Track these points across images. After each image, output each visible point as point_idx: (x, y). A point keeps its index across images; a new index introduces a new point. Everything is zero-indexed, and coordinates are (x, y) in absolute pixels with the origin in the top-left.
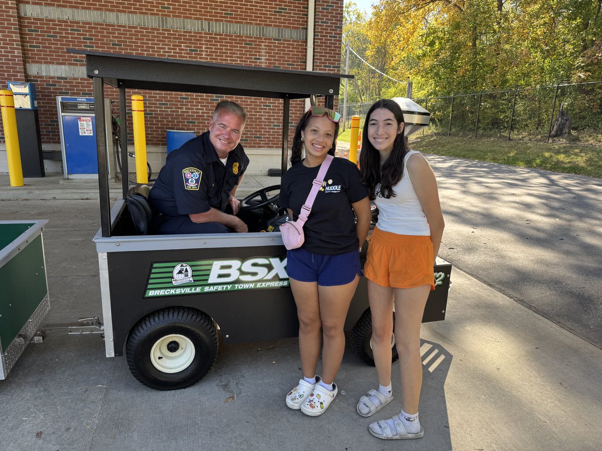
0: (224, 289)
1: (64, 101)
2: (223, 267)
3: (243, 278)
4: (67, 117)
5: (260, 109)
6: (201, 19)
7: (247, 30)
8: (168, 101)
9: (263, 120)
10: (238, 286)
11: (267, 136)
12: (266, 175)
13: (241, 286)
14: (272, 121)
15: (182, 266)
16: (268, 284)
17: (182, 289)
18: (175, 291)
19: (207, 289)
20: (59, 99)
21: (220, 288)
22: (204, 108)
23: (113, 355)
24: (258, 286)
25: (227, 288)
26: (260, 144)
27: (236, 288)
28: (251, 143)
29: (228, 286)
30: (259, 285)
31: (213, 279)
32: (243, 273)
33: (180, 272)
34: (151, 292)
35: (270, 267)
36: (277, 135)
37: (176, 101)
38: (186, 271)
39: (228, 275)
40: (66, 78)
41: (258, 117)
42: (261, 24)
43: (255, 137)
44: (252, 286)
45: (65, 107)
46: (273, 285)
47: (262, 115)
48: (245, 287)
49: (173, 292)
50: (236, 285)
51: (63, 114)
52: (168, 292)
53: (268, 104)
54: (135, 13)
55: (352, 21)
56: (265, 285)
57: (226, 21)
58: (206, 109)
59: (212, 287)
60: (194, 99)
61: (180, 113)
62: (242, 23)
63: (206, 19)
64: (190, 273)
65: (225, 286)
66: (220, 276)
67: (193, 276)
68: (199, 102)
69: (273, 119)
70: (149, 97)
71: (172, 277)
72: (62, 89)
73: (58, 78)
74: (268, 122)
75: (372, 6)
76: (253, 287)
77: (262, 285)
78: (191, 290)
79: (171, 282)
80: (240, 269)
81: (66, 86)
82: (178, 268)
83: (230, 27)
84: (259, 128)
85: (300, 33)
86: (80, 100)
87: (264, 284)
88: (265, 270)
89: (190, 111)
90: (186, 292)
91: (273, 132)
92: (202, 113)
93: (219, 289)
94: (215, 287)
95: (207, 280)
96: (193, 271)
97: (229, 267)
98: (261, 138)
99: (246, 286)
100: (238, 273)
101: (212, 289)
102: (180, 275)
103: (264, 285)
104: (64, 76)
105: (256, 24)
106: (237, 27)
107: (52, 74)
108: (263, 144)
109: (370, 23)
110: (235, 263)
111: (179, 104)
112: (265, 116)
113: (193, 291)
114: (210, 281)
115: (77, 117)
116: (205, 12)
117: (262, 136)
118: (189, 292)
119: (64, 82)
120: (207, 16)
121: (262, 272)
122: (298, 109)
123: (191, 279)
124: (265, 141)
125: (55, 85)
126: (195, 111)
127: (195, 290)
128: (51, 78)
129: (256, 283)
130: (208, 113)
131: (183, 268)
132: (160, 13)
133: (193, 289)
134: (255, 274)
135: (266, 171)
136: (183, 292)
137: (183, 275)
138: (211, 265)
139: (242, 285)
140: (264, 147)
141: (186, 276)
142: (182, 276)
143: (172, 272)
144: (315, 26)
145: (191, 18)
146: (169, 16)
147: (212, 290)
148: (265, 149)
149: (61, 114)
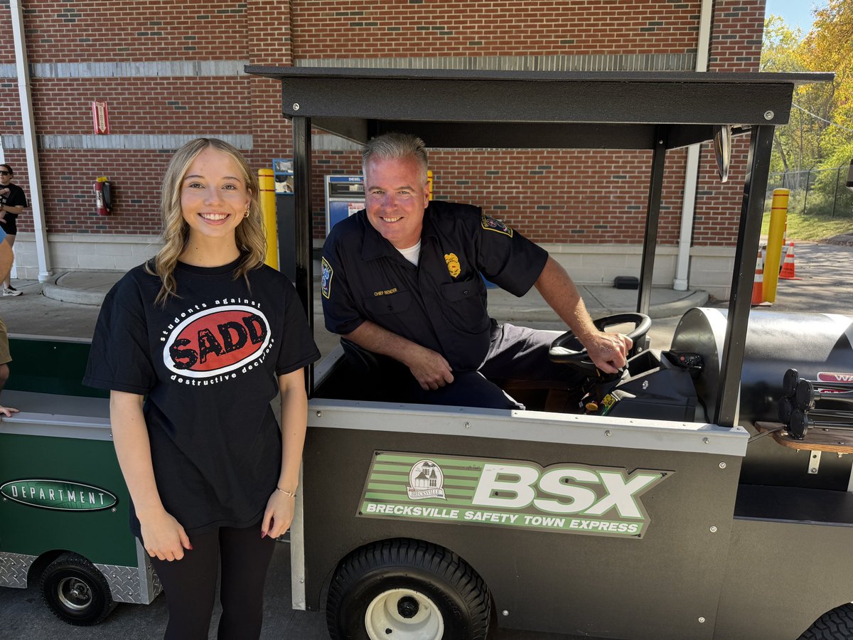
0: (503, 521)
1: (333, 182)
2: (501, 478)
3: (542, 504)
4: (336, 203)
5: (607, 182)
6: (526, 53)
7: (594, 63)
8: (470, 178)
9: (611, 199)
10: (531, 520)
11: (616, 224)
12: (609, 287)
13: (537, 521)
14: (627, 200)
15: (426, 464)
16: (594, 524)
17: (424, 509)
18: (412, 511)
19: (469, 516)
20: (328, 179)
21: (494, 518)
22: (521, 186)
23: (302, 606)
24: (571, 526)
25: (508, 519)
26: (604, 237)
27: (527, 522)
28: (589, 236)
29: (512, 516)
30: (574, 525)
31: (482, 496)
32: (541, 495)
33: (422, 476)
34: (370, 505)
35: (600, 491)
36: (634, 222)
37: (480, 178)
38: (433, 474)
39: (512, 495)
40: (341, 152)
41: (603, 194)
42: (619, 52)
43: (595, 227)
44: (560, 523)
45: (335, 190)
46: (605, 529)
47: (610, 192)
48: (544, 524)
49: (407, 511)
50: (528, 518)
51: (331, 199)
52: (399, 510)
53: (621, 174)
54: (434, 55)
55: (774, 46)
56: (588, 525)
57: (562, 53)
58: (523, 188)
59: (479, 514)
60: (507, 173)
61: (485, 195)
62: (588, 52)
63: (532, 54)
64: (439, 480)
65: (505, 516)
66: (496, 494)
67: (444, 487)
68: (514, 178)
69: (629, 197)
70: (445, 173)
71: (408, 484)
72: (336, 167)
73: (333, 152)
74: (620, 203)
75: (816, 11)
76: (561, 525)
77: (580, 524)
78: (440, 513)
79: (406, 493)
80: (535, 486)
81: (341, 163)
82: (419, 468)
83: (568, 60)
84: (605, 213)
85: (684, 59)
86: (352, 179)
87: (585, 523)
88: (590, 495)
89: (500, 191)
90: (431, 515)
91: (627, 218)
92: (517, 193)
93: (492, 520)
94: (485, 514)
95: (471, 498)
96: (445, 477)
97: (515, 479)
98: (606, 227)
99: (547, 522)
100: (532, 493)
101: (479, 517)
102: (422, 481)
103: (585, 526)
104: (339, 149)
105: (610, 52)
106: (579, 60)
107: (326, 148)
108: (609, 237)
109: (809, 42)
110: (528, 473)
111: (484, 181)
112: (616, 192)
113: (444, 516)
114: (475, 502)
115: (346, 203)
116: (531, 42)
117: (608, 225)
118: (436, 515)
119: (340, 157)
120: (534, 48)
121: (583, 499)
122: (674, 179)
123: (441, 492)
124: (612, 232)
125: (329, 162)
126: (506, 190)
127: (448, 513)
128: (325, 152)
129: (569, 518)
130: (526, 193)
131: (427, 468)
132: (467, 52)
133: (445, 511)
134: (566, 500)
135: (610, 279)
136: (425, 514)
137: (427, 483)
138: (479, 469)
139: (540, 519)
140: (610, 242)
141: (433, 484)
142: (424, 484)
143: (408, 474)
144: (710, 44)
145: (510, 54)
146: (480, 54)
147: (480, 519)
148: (611, 244)
149: (329, 199)
